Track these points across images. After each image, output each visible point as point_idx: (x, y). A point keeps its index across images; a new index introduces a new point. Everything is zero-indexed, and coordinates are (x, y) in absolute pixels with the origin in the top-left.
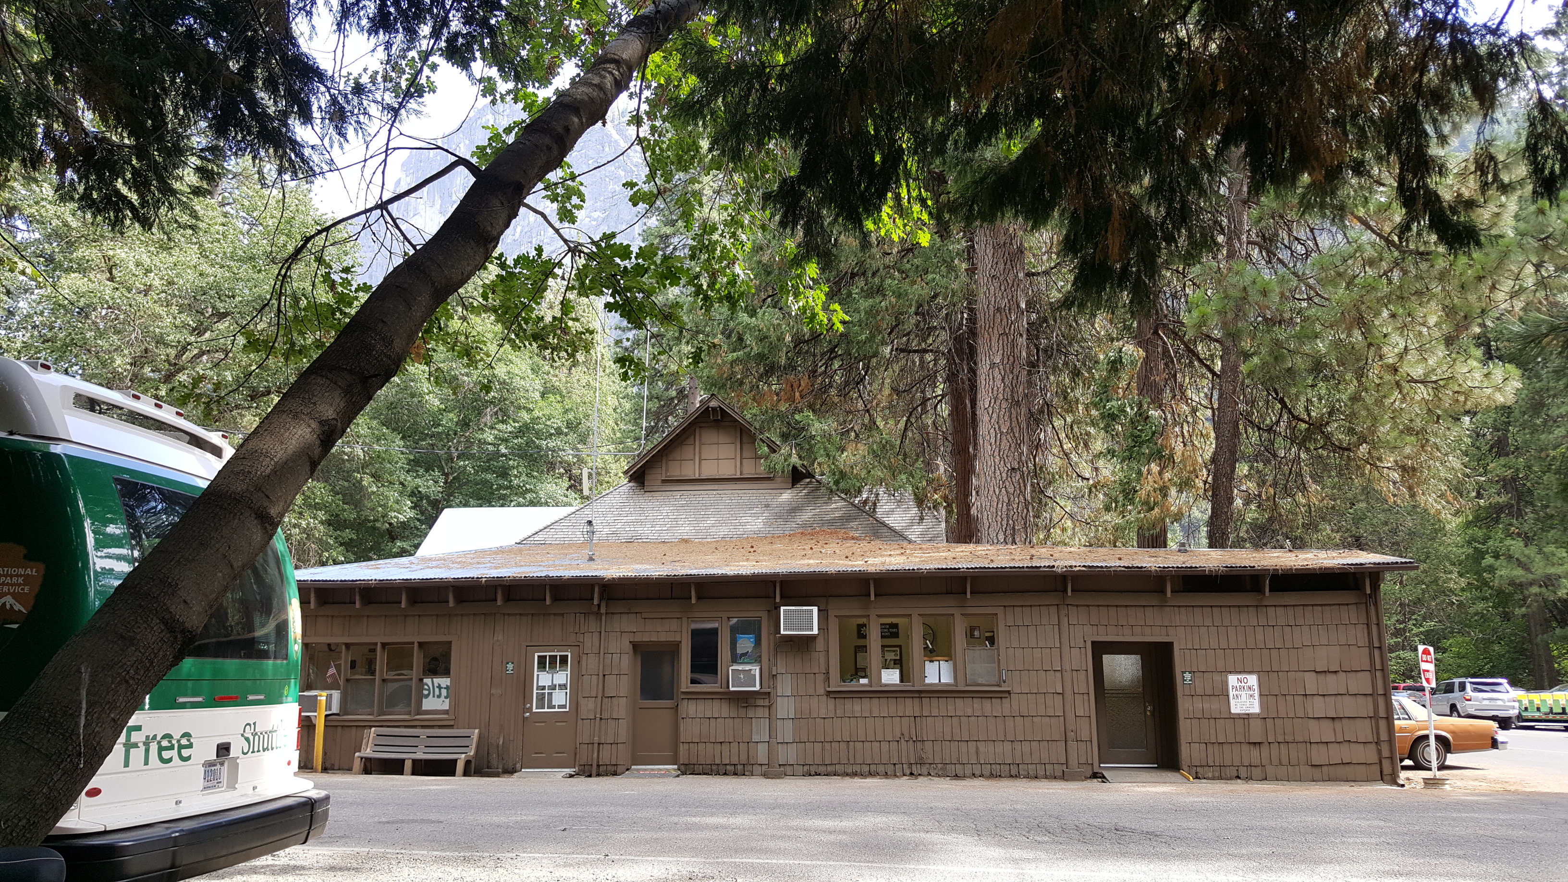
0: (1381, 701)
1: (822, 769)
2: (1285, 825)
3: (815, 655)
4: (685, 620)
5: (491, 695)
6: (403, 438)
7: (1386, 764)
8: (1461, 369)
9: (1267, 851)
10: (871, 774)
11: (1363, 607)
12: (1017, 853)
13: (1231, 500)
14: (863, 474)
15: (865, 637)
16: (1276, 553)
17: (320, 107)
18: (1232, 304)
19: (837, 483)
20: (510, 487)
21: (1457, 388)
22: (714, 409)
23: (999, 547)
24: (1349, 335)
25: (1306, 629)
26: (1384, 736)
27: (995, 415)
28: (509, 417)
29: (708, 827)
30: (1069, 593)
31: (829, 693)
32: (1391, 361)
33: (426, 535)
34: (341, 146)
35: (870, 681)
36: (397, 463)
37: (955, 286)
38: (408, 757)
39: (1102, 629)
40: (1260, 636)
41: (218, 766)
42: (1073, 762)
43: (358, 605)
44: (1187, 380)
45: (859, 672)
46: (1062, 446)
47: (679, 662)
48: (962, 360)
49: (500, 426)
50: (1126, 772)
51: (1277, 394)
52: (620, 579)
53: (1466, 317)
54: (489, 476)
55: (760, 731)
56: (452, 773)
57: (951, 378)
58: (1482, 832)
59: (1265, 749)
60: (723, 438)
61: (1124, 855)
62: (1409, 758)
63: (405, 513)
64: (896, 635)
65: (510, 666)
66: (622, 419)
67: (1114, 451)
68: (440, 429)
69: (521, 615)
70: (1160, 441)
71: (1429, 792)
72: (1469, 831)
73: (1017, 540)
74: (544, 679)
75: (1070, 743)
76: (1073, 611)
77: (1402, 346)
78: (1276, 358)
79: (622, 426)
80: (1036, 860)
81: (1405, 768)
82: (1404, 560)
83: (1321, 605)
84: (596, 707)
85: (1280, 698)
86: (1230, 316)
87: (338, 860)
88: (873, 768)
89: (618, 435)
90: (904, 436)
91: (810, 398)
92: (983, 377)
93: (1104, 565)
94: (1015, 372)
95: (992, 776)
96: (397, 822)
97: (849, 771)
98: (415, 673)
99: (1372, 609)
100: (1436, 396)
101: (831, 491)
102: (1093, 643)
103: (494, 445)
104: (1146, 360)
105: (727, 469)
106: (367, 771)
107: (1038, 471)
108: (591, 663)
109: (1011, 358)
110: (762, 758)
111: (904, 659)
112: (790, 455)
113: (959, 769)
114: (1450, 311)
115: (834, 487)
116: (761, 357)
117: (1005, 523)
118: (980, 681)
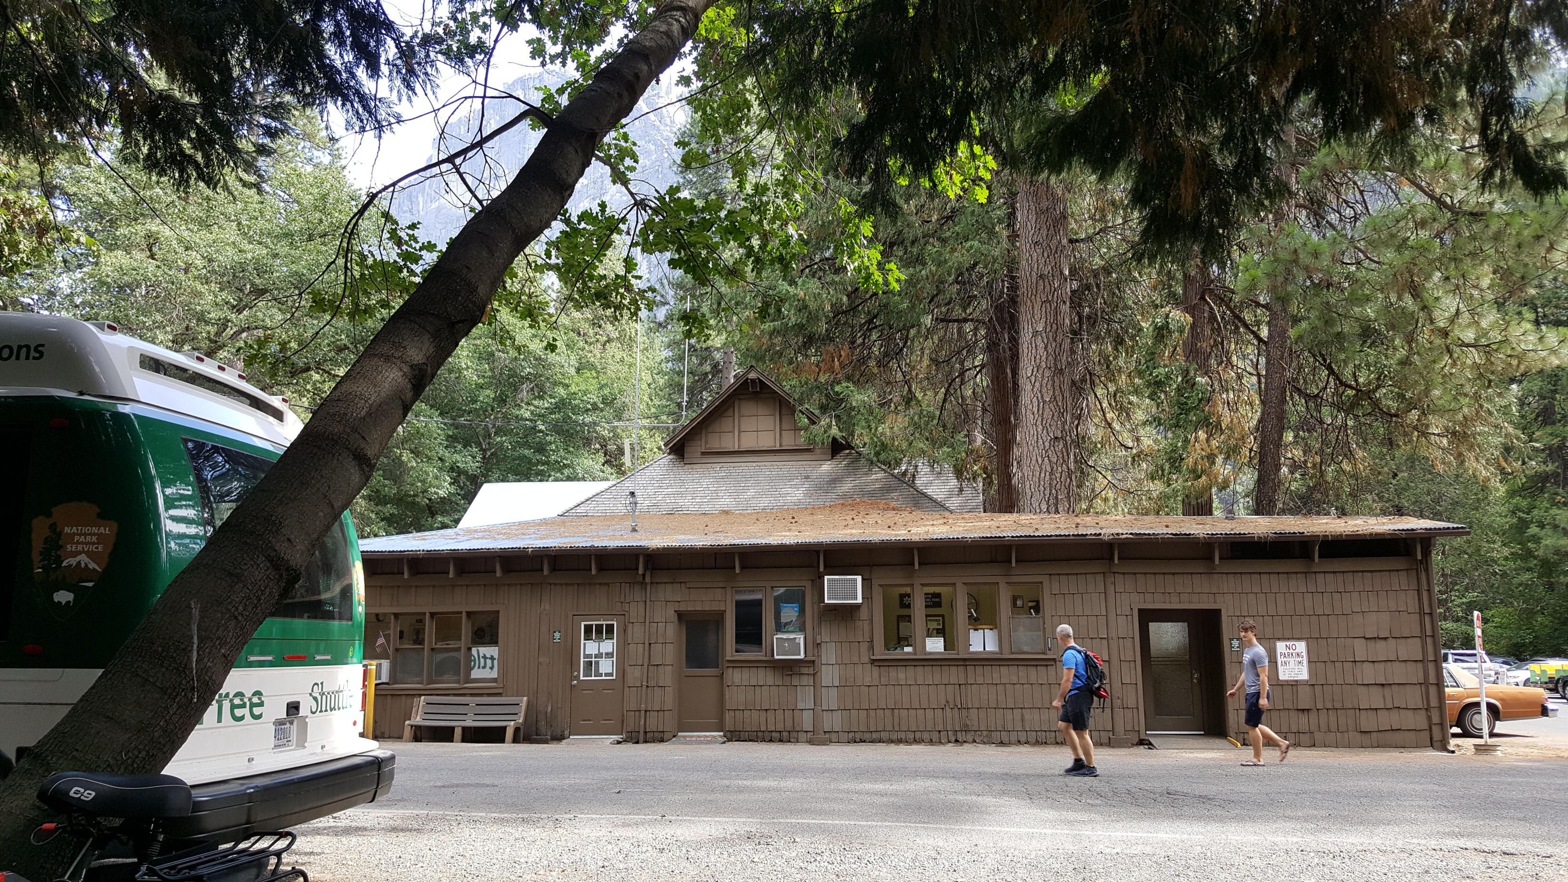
0: (1431, 667)
1: (867, 736)
2: (1339, 789)
3: (859, 624)
4: (729, 590)
5: (539, 663)
6: (441, 414)
7: (1436, 730)
8: (1515, 331)
9: (1324, 813)
10: (916, 741)
11: (1414, 572)
12: (1071, 815)
13: (1278, 468)
14: (904, 445)
15: (909, 606)
16: (1324, 520)
17: (388, 60)
18: (1281, 268)
19: (877, 454)
20: (547, 463)
21: (1509, 352)
22: (753, 381)
23: (1042, 516)
24: (1400, 298)
25: (1355, 595)
26: (1434, 703)
27: (1037, 384)
28: (545, 393)
29: (759, 789)
30: (1116, 561)
31: (873, 661)
32: (1442, 325)
33: (465, 510)
34: (410, 100)
35: (915, 649)
36: (435, 439)
37: (996, 253)
38: (458, 724)
39: (1149, 597)
40: (1309, 604)
41: (288, 725)
42: (1120, 728)
43: (406, 576)
44: (1233, 346)
45: (902, 641)
46: (1104, 415)
47: (724, 633)
48: (1003, 328)
49: (536, 403)
50: (1173, 739)
51: (1325, 361)
52: (664, 549)
53: (1523, 278)
54: (526, 452)
55: (805, 699)
56: (502, 740)
57: (992, 347)
58: (1539, 796)
59: (1313, 715)
60: (762, 410)
61: (1179, 817)
62: (1457, 725)
63: (444, 488)
64: (938, 605)
65: (557, 635)
66: (657, 395)
67: (1160, 419)
68: (477, 406)
69: (567, 584)
70: (1207, 408)
71: (1480, 758)
72: (1526, 795)
73: (1060, 509)
74: (591, 647)
75: (1116, 710)
76: (1119, 578)
77: (1453, 310)
78: (1326, 322)
79: (657, 402)
80: (1091, 821)
81: (1455, 735)
82: (1455, 526)
83: (1371, 572)
84: (642, 675)
85: (1329, 665)
86: (1280, 279)
87: (399, 822)
88: (918, 735)
89: (653, 410)
90: (942, 408)
91: (849, 370)
92: (1025, 346)
93: (1151, 532)
94: (1059, 340)
95: (1038, 743)
96: (452, 786)
97: (894, 737)
98: (463, 644)
99: (1423, 576)
100: (1488, 359)
101: (872, 463)
102: (1140, 611)
103: (531, 420)
104: (1193, 326)
105: (767, 441)
106: (417, 739)
107: (1080, 441)
108: (637, 632)
109: (1054, 326)
110: (807, 725)
111: (947, 629)
112: (830, 426)
113: (1005, 736)
114: (1503, 274)
115: (875, 459)
116: (800, 327)
117: (1047, 492)
118: (1025, 649)
